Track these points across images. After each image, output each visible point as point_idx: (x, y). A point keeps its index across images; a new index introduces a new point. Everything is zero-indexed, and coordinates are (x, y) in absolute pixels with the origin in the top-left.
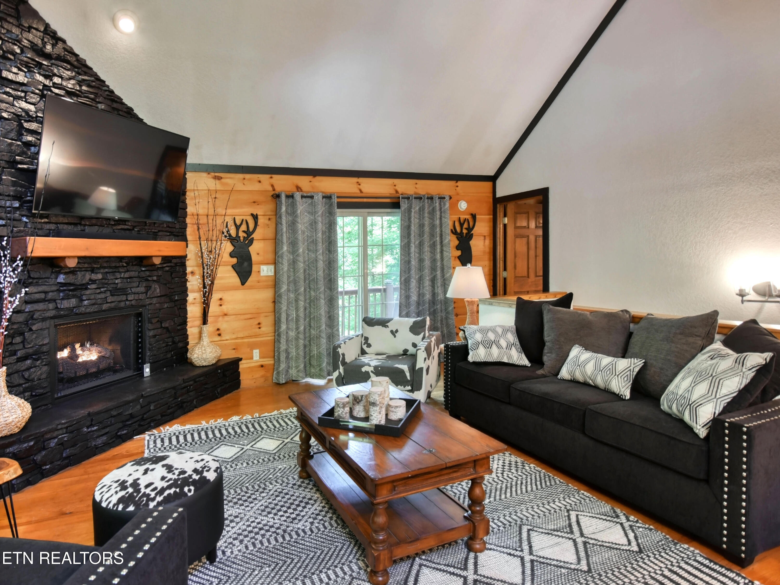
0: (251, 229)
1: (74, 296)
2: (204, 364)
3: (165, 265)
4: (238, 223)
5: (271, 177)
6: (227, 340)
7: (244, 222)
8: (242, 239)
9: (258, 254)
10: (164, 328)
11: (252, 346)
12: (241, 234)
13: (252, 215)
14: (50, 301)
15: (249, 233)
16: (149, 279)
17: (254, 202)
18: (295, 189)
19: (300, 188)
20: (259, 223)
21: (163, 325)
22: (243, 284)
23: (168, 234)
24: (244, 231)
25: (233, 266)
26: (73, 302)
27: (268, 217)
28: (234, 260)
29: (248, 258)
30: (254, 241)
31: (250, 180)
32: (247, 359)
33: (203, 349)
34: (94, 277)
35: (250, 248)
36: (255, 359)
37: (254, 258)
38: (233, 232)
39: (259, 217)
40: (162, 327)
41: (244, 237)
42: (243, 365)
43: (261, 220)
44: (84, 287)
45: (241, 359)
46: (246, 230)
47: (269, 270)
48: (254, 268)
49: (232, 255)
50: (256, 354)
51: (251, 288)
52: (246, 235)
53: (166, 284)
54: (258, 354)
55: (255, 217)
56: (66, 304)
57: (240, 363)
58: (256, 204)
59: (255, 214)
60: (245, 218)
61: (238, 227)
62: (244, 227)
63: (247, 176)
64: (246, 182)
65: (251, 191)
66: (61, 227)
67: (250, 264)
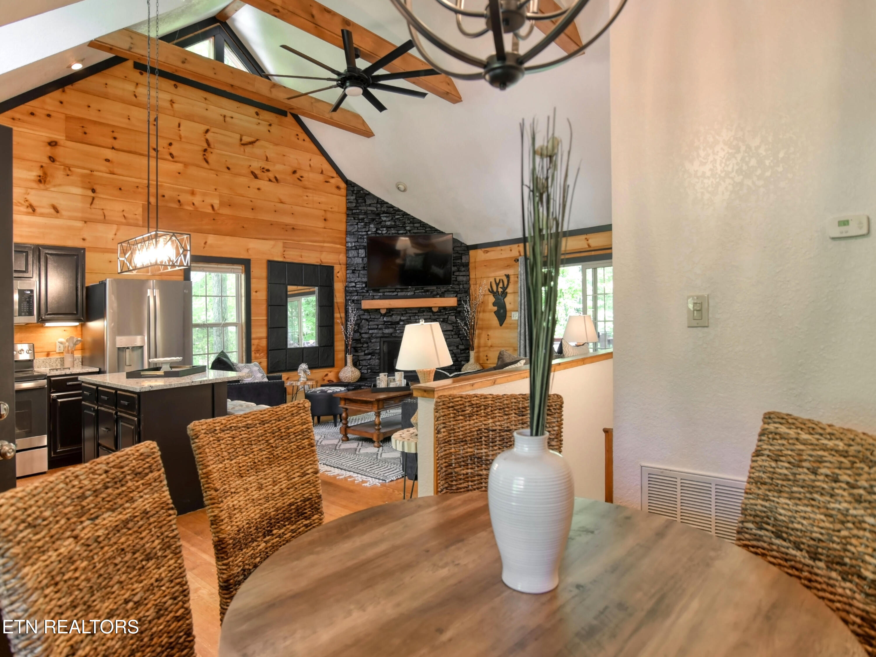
0: (505, 286)
1: (392, 328)
3: (451, 312)
4: (498, 281)
5: (519, 246)
8: (500, 293)
9: (510, 304)
13: (506, 275)
14: (380, 329)
15: (505, 289)
17: (507, 266)
22: (501, 325)
25: (495, 312)
26: (390, 331)
27: (516, 276)
28: (495, 308)
29: (504, 307)
31: (505, 250)
34: (402, 318)
37: (508, 307)
43: (512, 279)
44: (398, 323)
48: (508, 314)
49: (494, 304)
51: (507, 328)
52: (502, 290)
53: (451, 324)
55: (508, 276)
56: (387, 331)
58: (509, 267)
60: (501, 278)
61: (497, 285)
62: (501, 285)
63: (503, 248)
64: (502, 252)
65: (506, 259)
66: (386, 294)
67: (505, 311)
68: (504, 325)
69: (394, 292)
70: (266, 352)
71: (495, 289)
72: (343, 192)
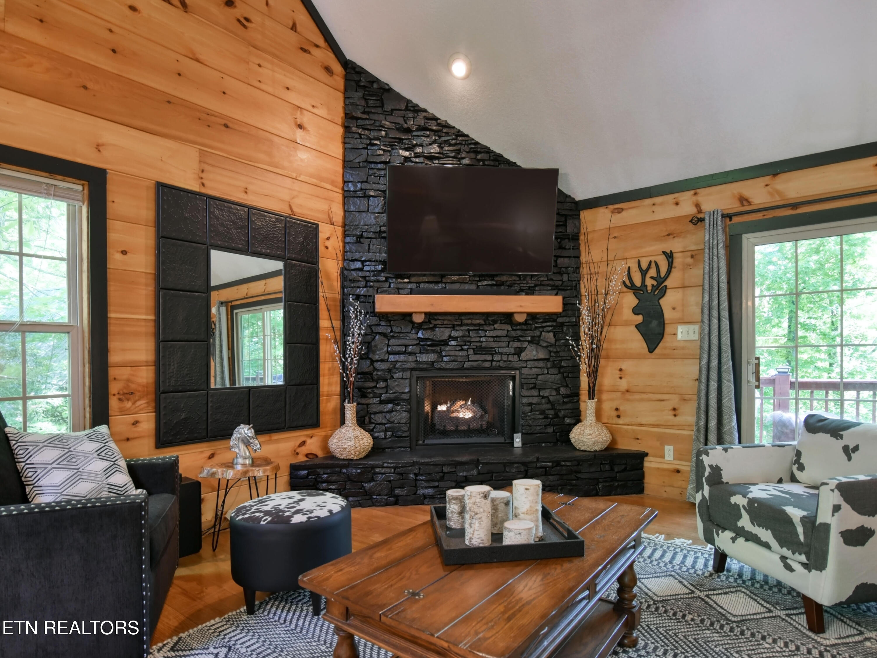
0: (663, 274)
1: (434, 352)
3: (546, 324)
4: (644, 266)
5: (695, 194)
7: (653, 265)
8: (649, 288)
9: (674, 309)
10: (543, 397)
11: (664, 440)
12: (649, 282)
13: (664, 253)
14: (410, 354)
15: (660, 280)
16: (521, 339)
17: (668, 235)
19: (747, 200)
20: (674, 264)
21: (541, 394)
22: (651, 351)
24: (652, 278)
25: (637, 326)
26: (431, 357)
27: (689, 254)
28: (639, 319)
29: (660, 315)
30: (668, 291)
31: (661, 204)
32: (654, 456)
34: (454, 334)
35: (662, 301)
36: (667, 458)
37: (668, 314)
38: (638, 281)
39: (675, 255)
40: (539, 396)
41: (653, 286)
42: (649, 464)
43: (678, 260)
44: (445, 343)
45: (647, 455)
46: (655, 275)
47: (691, 332)
48: (668, 329)
49: (636, 311)
50: (669, 452)
51: (664, 356)
52: (655, 283)
53: (546, 347)
54: (672, 453)
55: (669, 256)
56: (424, 358)
57: (646, 459)
58: (671, 236)
59: (669, 252)
60: (653, 259)
61: (644, 273)
62: (652, 272)
63: (658, 200)
64: (655, 208)
65: (664, 221)
66: (422, 285)
67: (662, 324)
68: (657, 351)
69: (437, 283)
70: (152, 397)
71: (638, 282)
72: (340, 82)
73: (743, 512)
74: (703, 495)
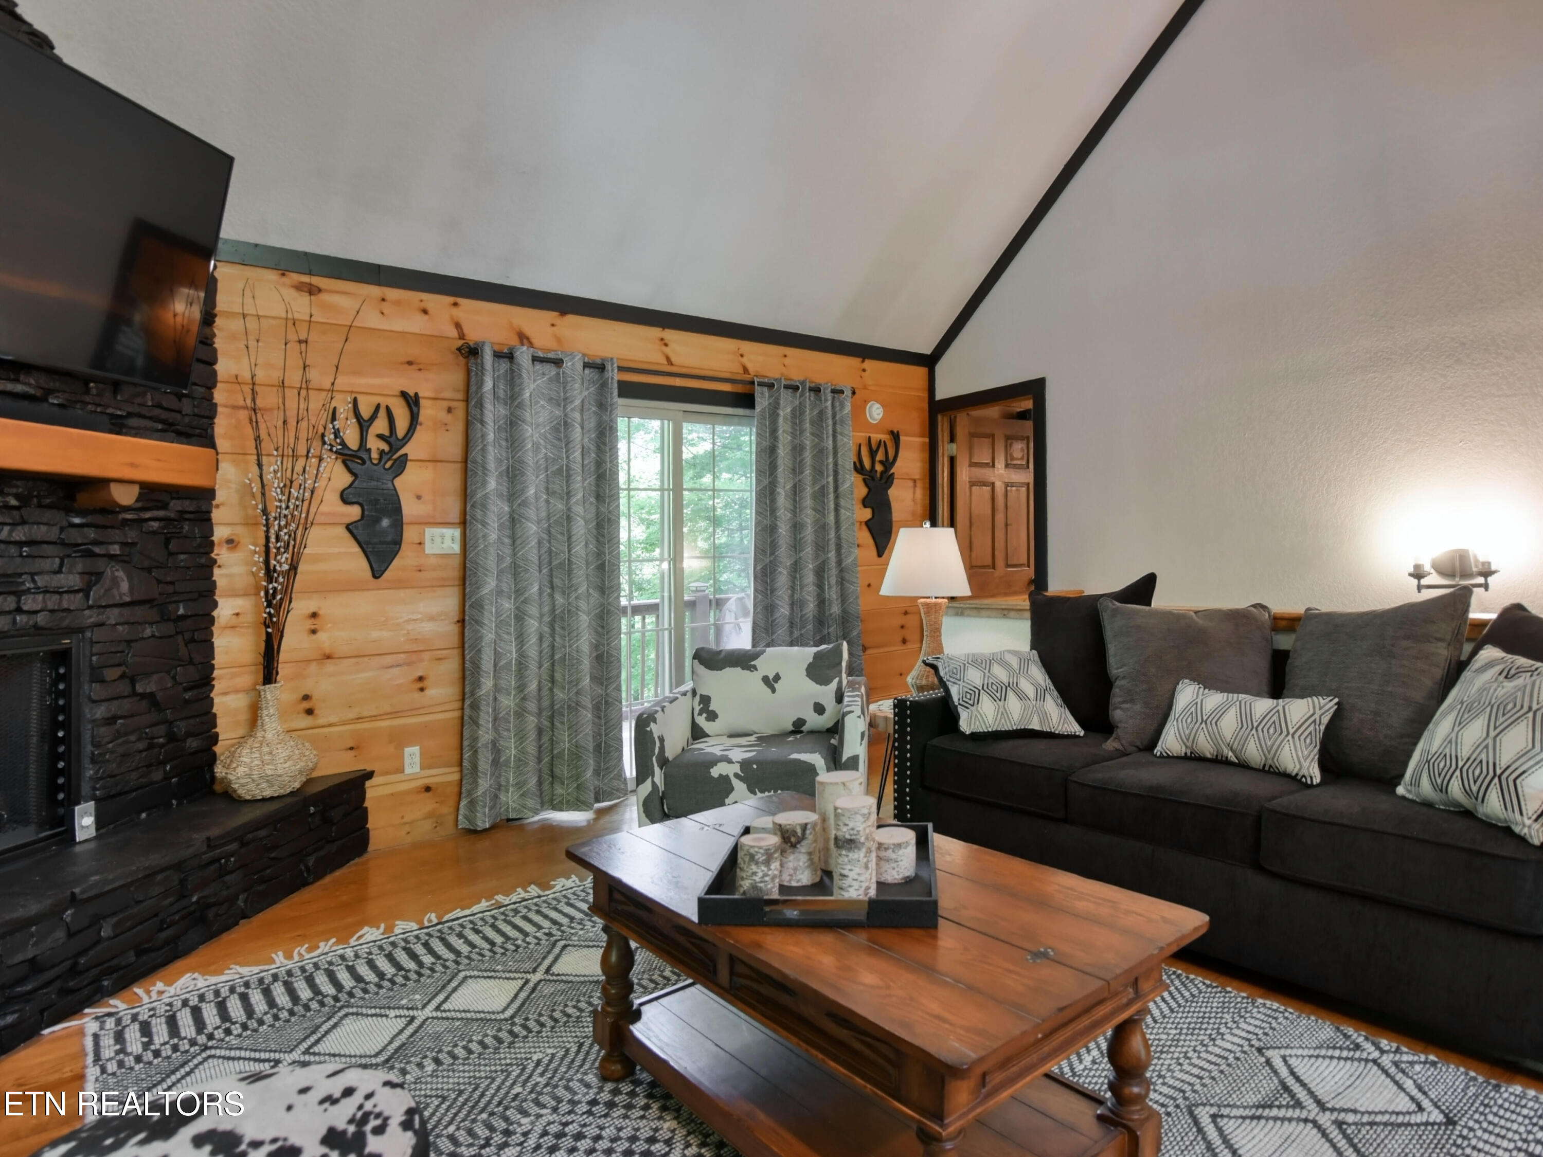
0: (401, 431)
2: (268, 793)
3: (148, 515)
4: (366, 413)
5: (455, 304)
6: (330, 725)
7: (382, 413)
8: (375, 455)
9: (419, 497)
10: (143, 696)
11: (400, 739)
12: (375, 445)
13: (404, 395)
15: (393, 441)
16: (97, 550)
17: (410, 363)
18: (514, 341)
19: (528, 339)
20: (421, 419)
21: (139, 688)
22: (376, 575)
23: (160, 426)
24: (381, 437)
25: (349, 528)
27: (445, 404)
28: (354, 512)
30: (409, 464)
31: (398, 303)
32: (386, 773)
33: (266, 749)
35: (398, 482)
36: (408, 770)
37: (410, 508)
38: (351, 437)
39: (422, 402)
40: (134, 693)
41: (382, 453)
42: (374, 791)
43: (427, 411)
45: (370, 775)
46: (387, 433)
47: (448, 540)
48: (410, 534)
49: (345, 498)
50: (412, 756)
51: (400, 584)
52: (386, 448)
53: (149, 570)
54: (417, 759)
55: (412, 402)
57: (368, 784)
58: (414, 367)
59: (412, 393)
60: (384, 401)
61: (364, 425)
62: (380, 426)
63: (391, 293)
64: (386, 308)
65: (402, 335)
67: (398, 524)
68: (387, 574)
71: (352, 440)
73: (735, 782)
74: (653, 783)
